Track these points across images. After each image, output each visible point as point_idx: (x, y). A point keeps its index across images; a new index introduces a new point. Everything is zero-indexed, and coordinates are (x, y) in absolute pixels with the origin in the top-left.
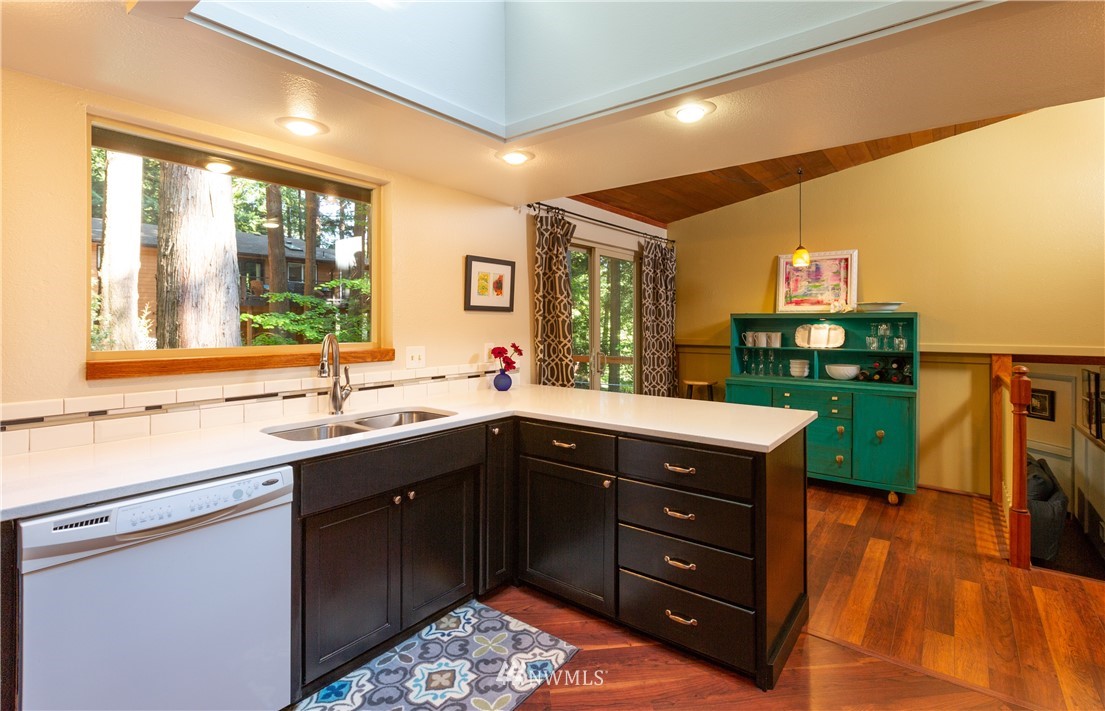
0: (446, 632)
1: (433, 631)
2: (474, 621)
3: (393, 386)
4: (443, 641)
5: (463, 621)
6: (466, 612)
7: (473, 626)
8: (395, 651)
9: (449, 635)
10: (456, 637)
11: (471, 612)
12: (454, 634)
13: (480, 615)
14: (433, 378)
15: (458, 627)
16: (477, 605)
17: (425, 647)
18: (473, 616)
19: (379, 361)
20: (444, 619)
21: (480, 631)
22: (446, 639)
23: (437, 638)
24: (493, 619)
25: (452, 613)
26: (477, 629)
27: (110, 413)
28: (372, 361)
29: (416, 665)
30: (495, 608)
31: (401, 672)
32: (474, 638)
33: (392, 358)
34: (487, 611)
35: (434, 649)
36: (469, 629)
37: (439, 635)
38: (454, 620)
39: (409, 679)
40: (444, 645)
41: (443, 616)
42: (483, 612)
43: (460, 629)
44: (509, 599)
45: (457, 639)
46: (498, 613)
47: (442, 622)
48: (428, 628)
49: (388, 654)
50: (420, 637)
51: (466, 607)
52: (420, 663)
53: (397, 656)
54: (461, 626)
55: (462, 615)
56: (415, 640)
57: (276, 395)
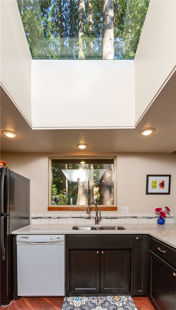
0: (114, 301)
1: (111, 298)
2: (125, 303)
3: (117, 218)
4: (111, 303)
5: (121, 301)
6: (125, 298)
7: (123, 304)
8: (97, 298)
9: (114, 303)
10: (115, 304)
11: (126, 299)
12: (115, 303)
13: (128, 302)
14: (132, 217)
15: (118, 302)
16: (130, 298)
17: (105, 302)
18: (126, 301)
19: (112, 210)
20: (116, 297)
21: (124, 308)
22: (112, 303)
23: (110, 301)
24: (131, 306)
25: (120, 296)
26: (123, 306)
27: (52, 217)
28: (110, 210)
29: (98, 305)
30: (135, 303)
31: (94, 305)
32: (120, 308)
33: (116, 210)
34: (131, 302)
35: (107, 304)
36: (121, 304)
37: (111, 301)
38: (119, 299)
39: (93, 308)
40: (110, 305)
41: (117, 296)
42: (130, 302)
43: (119, 303)
44: (143, 303)
45: (115, 305)
46: (134, 305)
47: (115, 297)
48: (110, 297)
49: (95, 297)
50: (106, 298)
51: (126, 297)
52: (100, 306)
53: (97, 300)
54: (120, 302)
55: (123, 299)
56: (104, 298)
57: (83, 217)
